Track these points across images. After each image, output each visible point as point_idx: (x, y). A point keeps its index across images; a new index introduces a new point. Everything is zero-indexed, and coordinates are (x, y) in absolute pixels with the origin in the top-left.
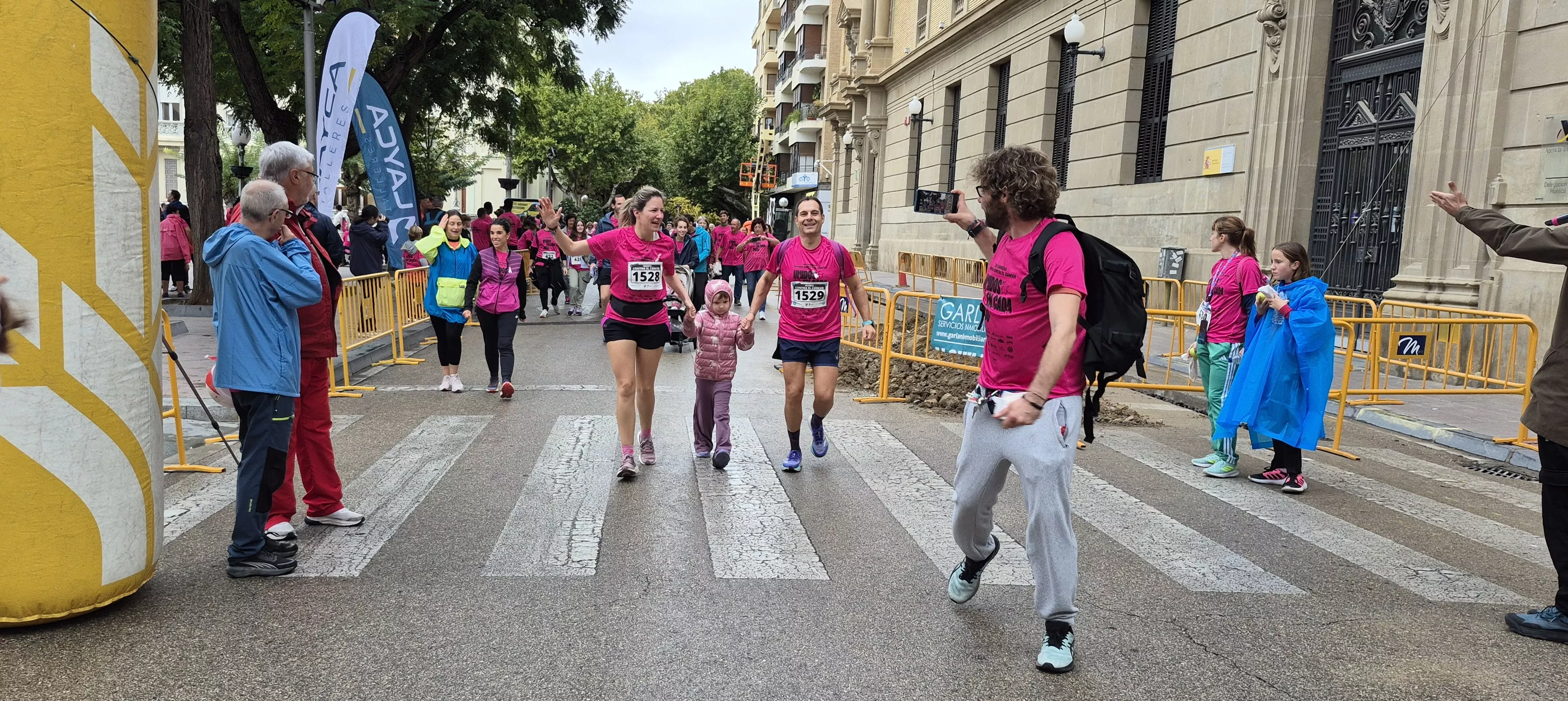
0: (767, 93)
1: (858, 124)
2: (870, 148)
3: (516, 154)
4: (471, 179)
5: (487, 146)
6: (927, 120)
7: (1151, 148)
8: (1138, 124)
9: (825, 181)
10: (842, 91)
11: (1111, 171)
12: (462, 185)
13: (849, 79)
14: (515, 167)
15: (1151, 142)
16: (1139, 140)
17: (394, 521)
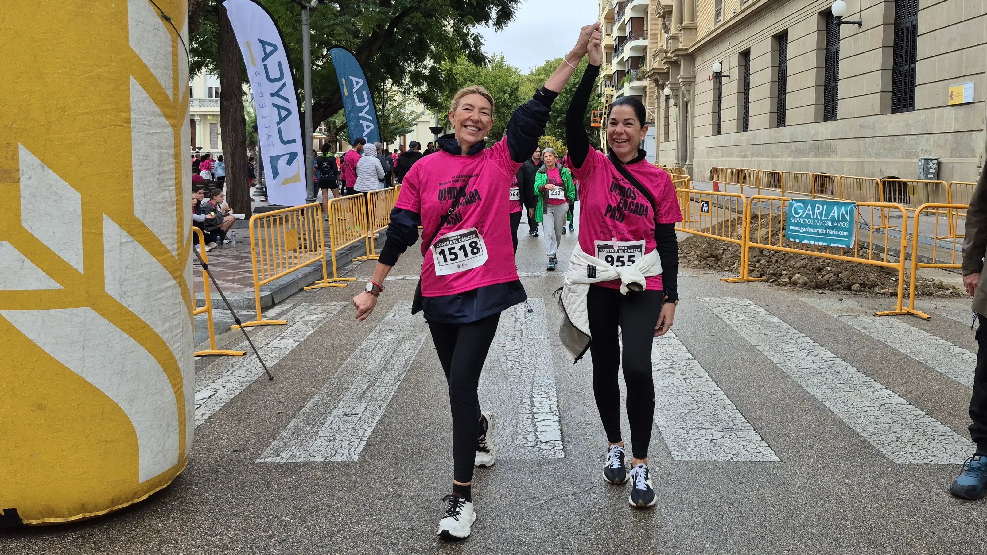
0: (606, 65)
1: (674, 81)
2: (684, 97)
3: (440, 111)
4: (411, 128)
5: (422, 105)
6: (726, 76)
7: (903, 88)
8: (891, 71)
9: (650, 121)
10: (662, 60)
11: (873, 105)
12: (404, 133)
13: (666, 52)
14: (439, 119)
15: (903, 83)
16: (893, 82)
17: (382, 401)
